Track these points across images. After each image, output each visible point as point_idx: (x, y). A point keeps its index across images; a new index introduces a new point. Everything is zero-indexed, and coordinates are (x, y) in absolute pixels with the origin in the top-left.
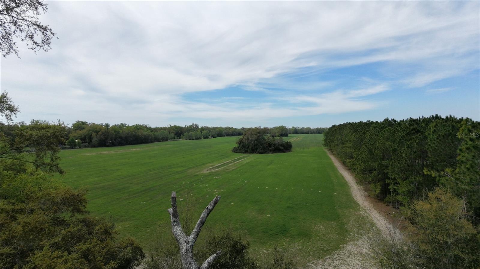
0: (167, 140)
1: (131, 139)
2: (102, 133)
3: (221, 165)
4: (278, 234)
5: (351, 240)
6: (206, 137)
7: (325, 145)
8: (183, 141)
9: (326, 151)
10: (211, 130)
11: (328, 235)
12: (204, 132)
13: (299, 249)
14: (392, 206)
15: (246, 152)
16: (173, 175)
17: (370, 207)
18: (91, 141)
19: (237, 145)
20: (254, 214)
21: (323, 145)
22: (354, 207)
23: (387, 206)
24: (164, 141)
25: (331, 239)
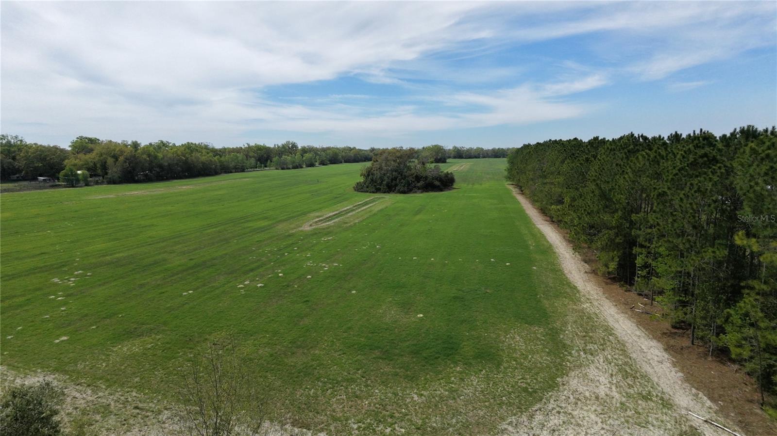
0: (243, 170)
1: (179, 168)
2: (126, 158)
3: (334, 215)
4: (439, 357)
5: (574, 367)
6: (311, 165)
7: (510, 177)
8: (271, 172)
9: (511, 188)
10: (319, 153)
11: (532, 357)
12: (307, 155)
13: (480, 389)
14: (635, 292)
15: (378, 190)
16: (249, 234)
17: (597, 294)
18: (106, 174)
19: (361, 180)
20: (393, 312)
21: (505, 177)
22: (570, 296)
23: (626, 291)
24: (238, 172)
25: (539, 365)
